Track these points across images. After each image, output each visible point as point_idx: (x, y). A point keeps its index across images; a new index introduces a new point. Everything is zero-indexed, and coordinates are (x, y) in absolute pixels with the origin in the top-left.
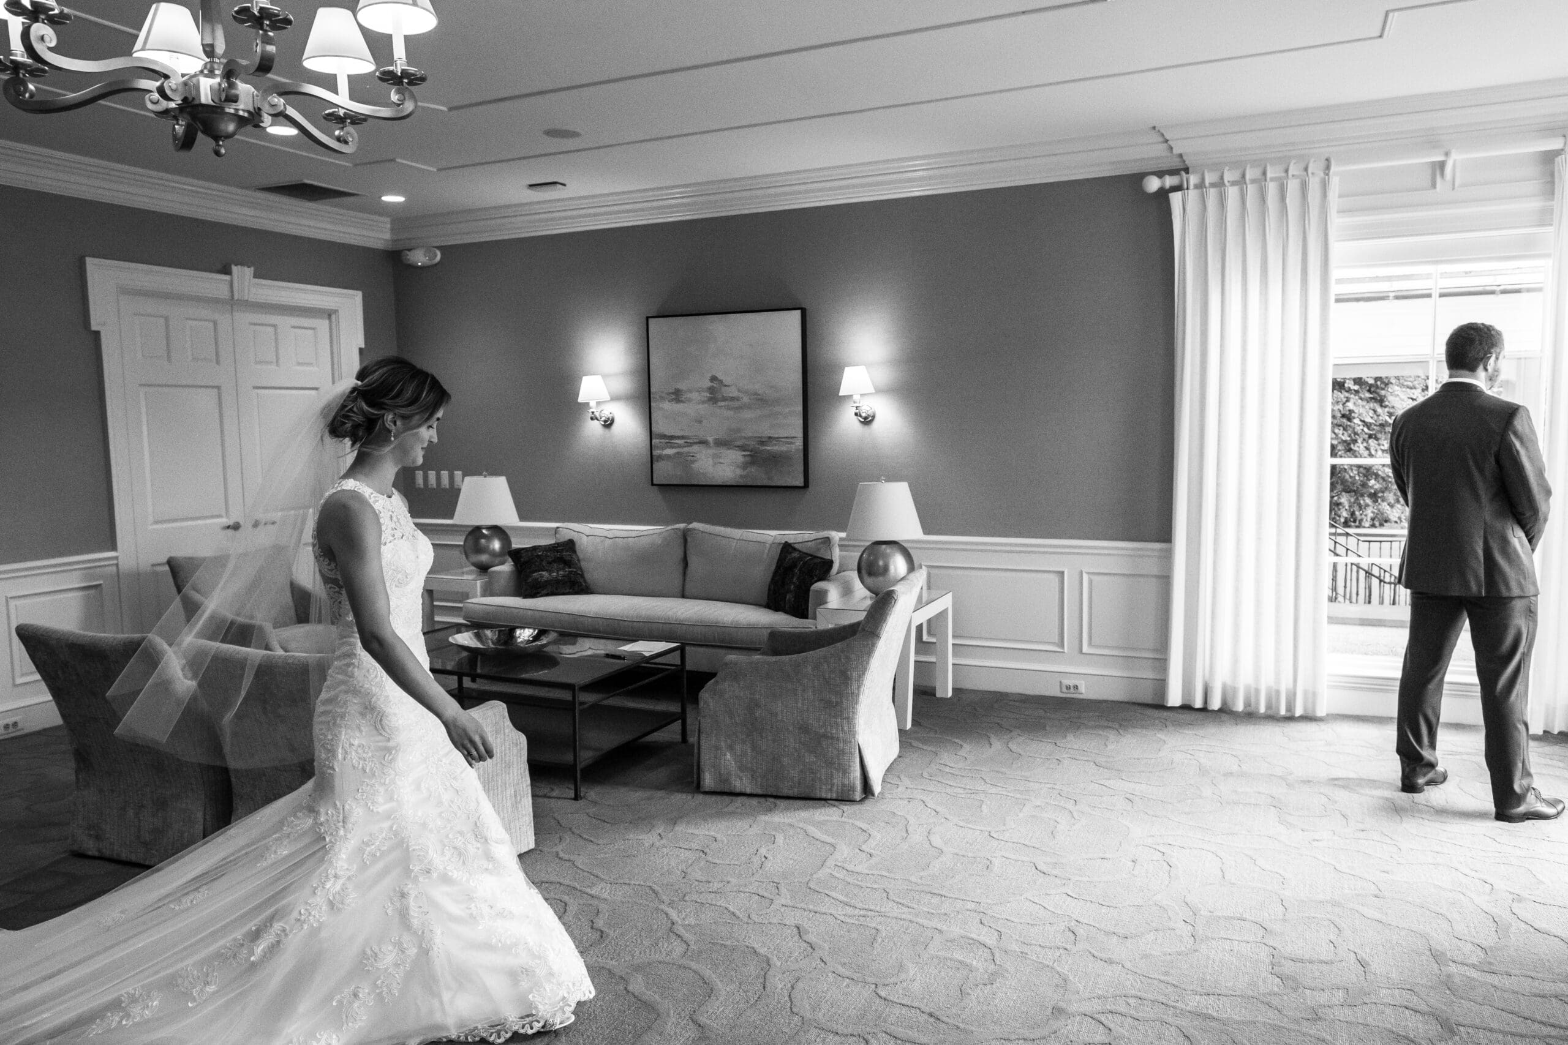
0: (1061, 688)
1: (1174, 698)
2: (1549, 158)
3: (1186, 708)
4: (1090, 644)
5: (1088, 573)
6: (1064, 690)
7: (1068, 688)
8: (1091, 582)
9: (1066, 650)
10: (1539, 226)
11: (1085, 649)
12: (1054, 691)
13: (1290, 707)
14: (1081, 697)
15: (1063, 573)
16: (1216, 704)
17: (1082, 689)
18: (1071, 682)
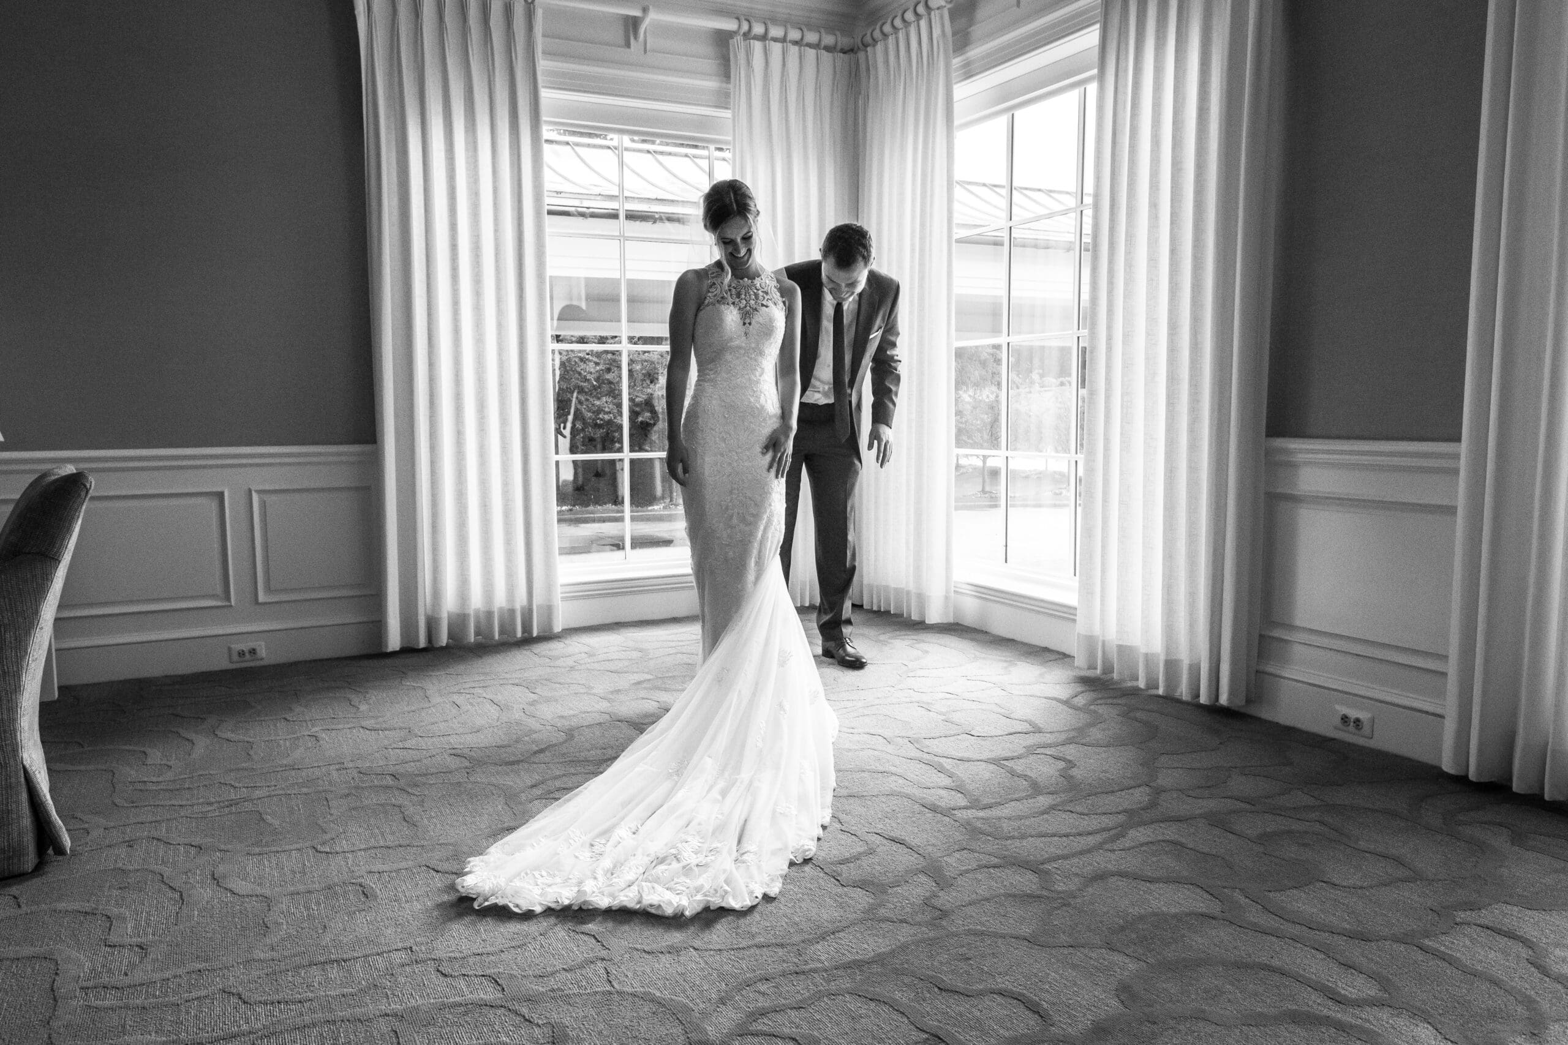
0: (230, 656)
1: (394, 640)
2: (722, 39)
3: (408, 650)
4: (268, 589)
5: (259, 492)
6: (235, 657)
7: (241, 654)
8: (263, 505)
9: (233, 603)
10: (716, 107)
11: (262, 598)
12: (221, 663)
13: (527, 626)
14: (262, 663)
15: (221, 495)
16: (443, 639)
17: (262, 652)
18: (245, 646)
